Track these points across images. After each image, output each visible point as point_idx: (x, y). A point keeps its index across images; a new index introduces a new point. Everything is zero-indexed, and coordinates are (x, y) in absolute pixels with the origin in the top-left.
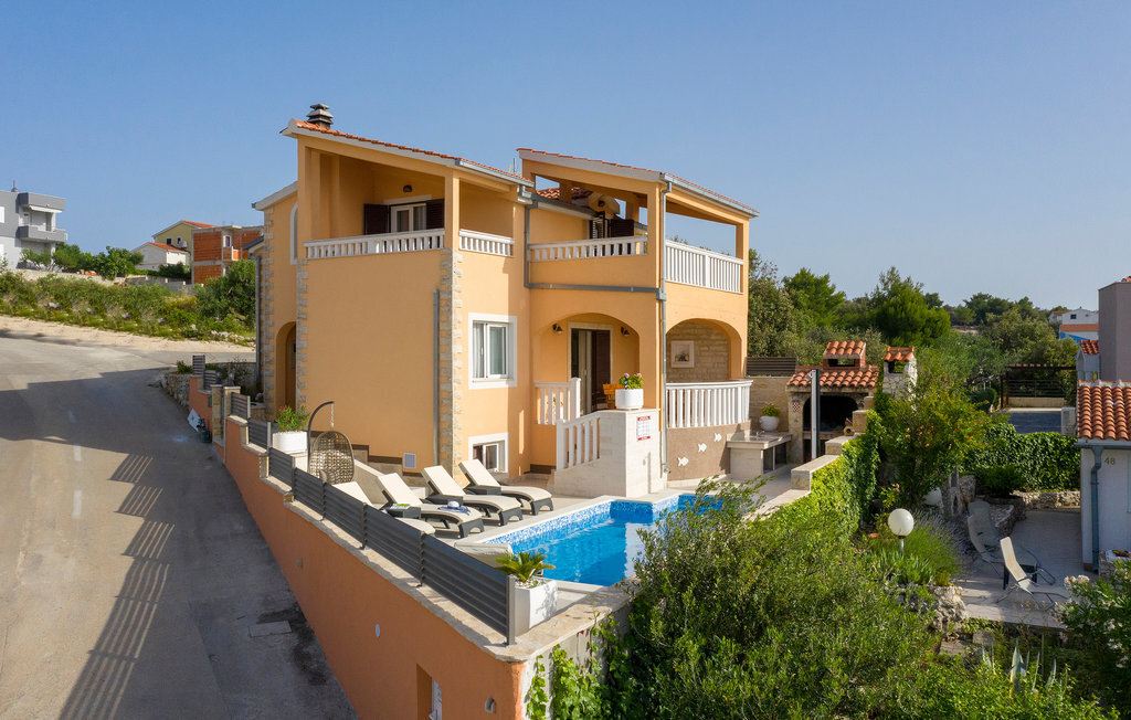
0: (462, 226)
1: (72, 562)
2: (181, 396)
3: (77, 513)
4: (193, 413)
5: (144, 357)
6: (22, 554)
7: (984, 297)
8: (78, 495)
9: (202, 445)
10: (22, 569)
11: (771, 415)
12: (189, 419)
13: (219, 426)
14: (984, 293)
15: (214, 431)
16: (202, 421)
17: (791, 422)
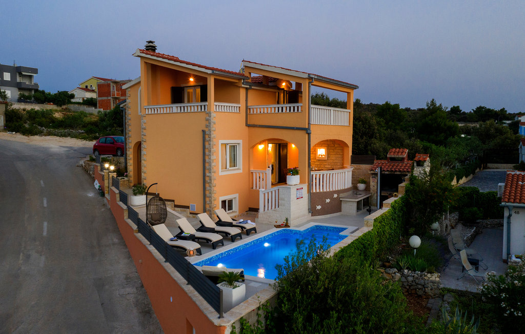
0: (215, 101)
1: (43, 258)
2: (91, 173)
3: (45, 234)
4: (96, 182)
5: (75, 150)
6: (21, 254)
7: (483, 108)
8: (45, 224)
9: (101, 198)
10: (22, 261)
11: (362, 183)
12: (95, 184)
13: (108, 189)
14: (482, 106)
15: (106, 192)
16: (100, 186)
17: (371, 187)
